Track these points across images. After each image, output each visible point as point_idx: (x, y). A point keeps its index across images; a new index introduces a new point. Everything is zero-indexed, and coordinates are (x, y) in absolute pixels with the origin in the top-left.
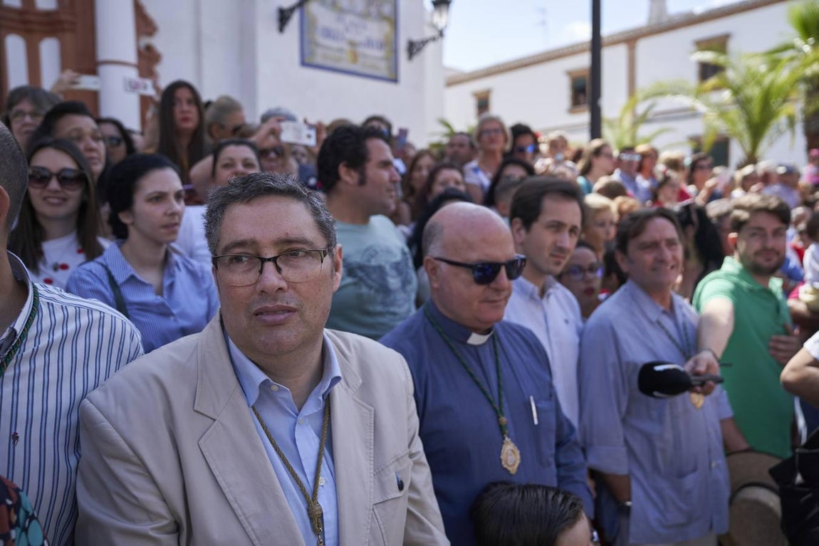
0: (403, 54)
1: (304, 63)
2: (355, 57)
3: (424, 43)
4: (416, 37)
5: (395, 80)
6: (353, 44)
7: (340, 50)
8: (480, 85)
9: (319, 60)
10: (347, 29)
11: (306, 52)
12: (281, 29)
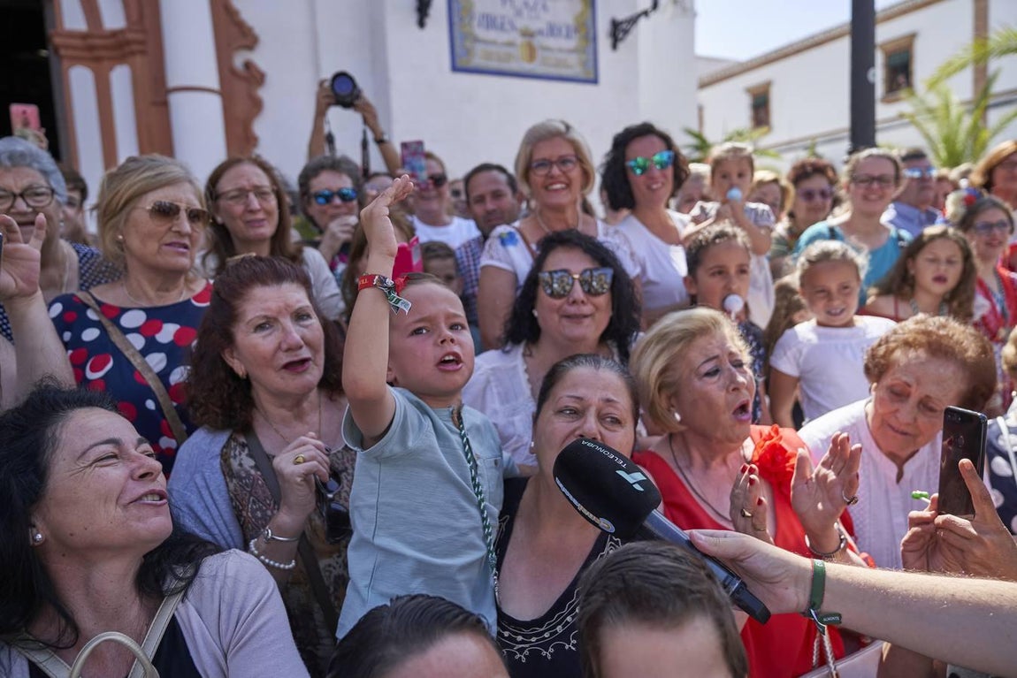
0: (604, 41)
1: (455, 68)
2: (532, 53)
3: (633, 20)
4: (621, 16)
5: (595, 81)
6: (527, 34)
7: (510, 44)
8: (755, 78)
9: (478, 61)
10: (519, 13)
11: (458, 50)
12: (421, 24)
